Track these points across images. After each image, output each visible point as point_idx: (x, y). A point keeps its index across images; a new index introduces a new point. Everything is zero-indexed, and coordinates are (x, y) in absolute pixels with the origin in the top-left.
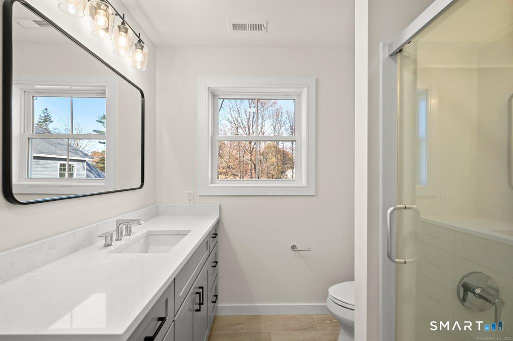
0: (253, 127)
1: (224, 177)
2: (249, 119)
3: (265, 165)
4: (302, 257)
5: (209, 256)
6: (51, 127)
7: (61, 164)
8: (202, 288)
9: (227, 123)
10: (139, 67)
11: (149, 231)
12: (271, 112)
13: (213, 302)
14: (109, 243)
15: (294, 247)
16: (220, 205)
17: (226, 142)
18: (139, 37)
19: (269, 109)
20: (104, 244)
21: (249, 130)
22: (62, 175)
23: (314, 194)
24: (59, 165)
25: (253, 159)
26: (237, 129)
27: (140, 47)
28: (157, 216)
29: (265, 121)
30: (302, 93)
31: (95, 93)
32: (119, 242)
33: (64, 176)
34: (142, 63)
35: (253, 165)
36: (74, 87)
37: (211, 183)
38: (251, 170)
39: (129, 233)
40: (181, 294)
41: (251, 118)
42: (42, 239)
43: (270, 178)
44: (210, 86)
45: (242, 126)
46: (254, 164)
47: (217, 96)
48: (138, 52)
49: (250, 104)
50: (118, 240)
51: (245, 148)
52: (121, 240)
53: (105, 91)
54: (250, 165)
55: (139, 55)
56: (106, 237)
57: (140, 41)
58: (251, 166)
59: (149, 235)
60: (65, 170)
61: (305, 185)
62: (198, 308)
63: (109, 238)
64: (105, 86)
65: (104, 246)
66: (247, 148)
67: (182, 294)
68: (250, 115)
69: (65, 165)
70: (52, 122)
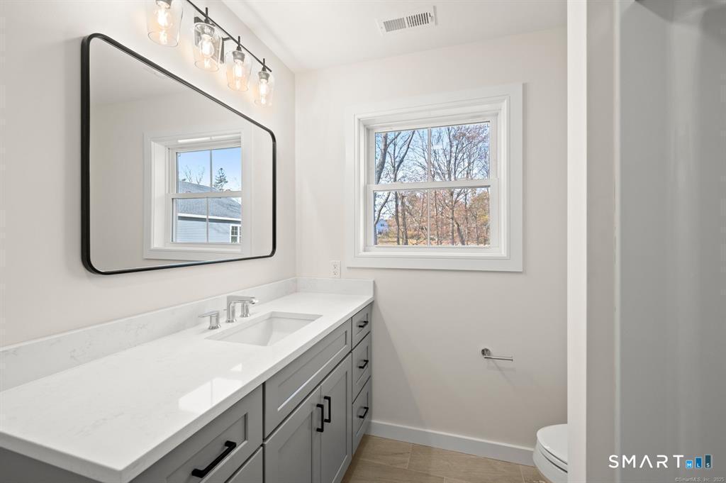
0: (455, 172)
1: (415, 241)
2: (450, 161)
3: (474, 225)
4: (500, 369)
5: (350, 352)
6: (226, 187)
7: (233, 227)
8: (329, 398)
9: (420, 169)
10: (263, 101)
11: (273, 313)
12: (483, 149)
13: (361, 417)
14: (215, 325)
15: (484, 352)
16: (374, 282)
17: (418, 194)
18: (263, 64)
19: (480, 145)
20: (208, 327)
21: (450, 177)
22: (234, 239)
23: (521, 271)
24: (231, 228)
25: (456, 216)
26: (434, 177)
27: (264, 76)
28: (296, 292)
29: (473, 162)
30: (500, 109)
31: (231, 143)
32: (230, 324)
33: (236, 241)
34: (267, 97)
35: (456, 226)
36: (213, 138)
37: (365, 251)
38: (453, 233)
39: (245, 313)
40: (279, 409)
41: (453, 160)
42: (130, 316)
43: (481, 243)
44: (360, 117)
45: (439, 171)
46: (457, 223)
47: (372, 129)
48: (262, 82)
49: (450, 142)
50: (229, 321)
51: (444, 201)
52: (232, 321)
53: (240, 138)
54: (451, 225)
55: (263, 87)
56: (211, 317)
57: (265, 68)
58: (453, 226)
59: (272, 317)
60: (236, 233)
61: (505, 256)
62: (320, 427)
63: (214, 319)
64: (240, 133)
65: (209, 329)
66: (446, 201)
67: (281, 409)
68: (451, 156)
69: (236, 228)
70: (227, 182)
